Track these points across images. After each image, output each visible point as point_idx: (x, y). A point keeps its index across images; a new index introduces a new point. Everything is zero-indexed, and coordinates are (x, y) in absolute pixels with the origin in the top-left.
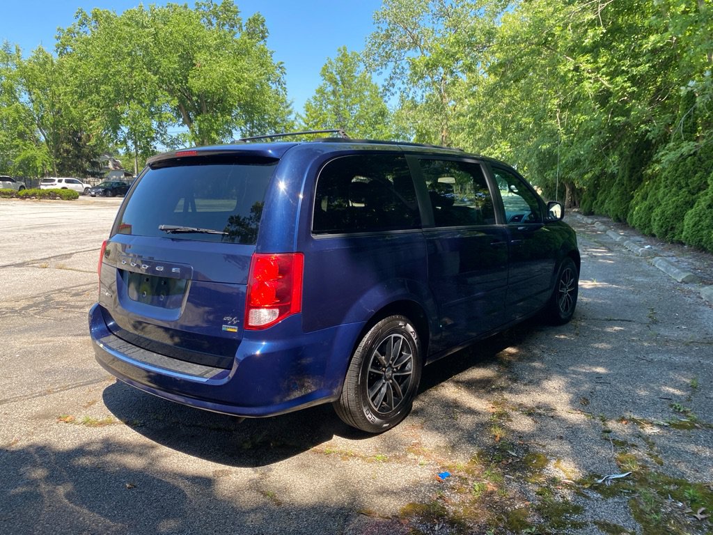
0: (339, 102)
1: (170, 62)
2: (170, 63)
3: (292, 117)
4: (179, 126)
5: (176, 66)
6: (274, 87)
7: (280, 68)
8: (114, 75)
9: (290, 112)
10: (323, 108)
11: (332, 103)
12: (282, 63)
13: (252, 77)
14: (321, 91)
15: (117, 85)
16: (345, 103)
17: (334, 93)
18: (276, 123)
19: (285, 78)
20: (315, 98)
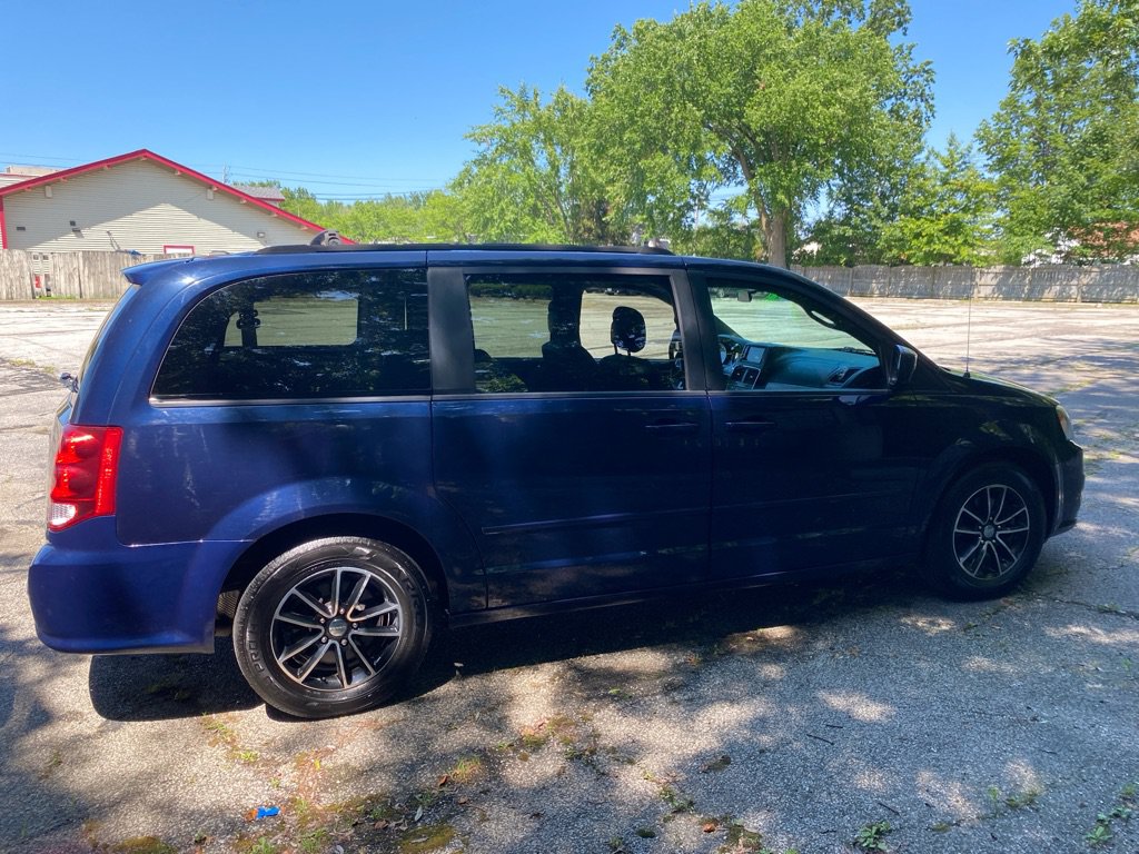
0: (1046, 120)
1: (722, 85)
2: (722, 88)
3: (922, 157)
4: (737, 184)
5: (731, 90)
6: (912, 106)
7: (926, 72)
8: (642, 116)
9: (920, 150)
10: (1014, 134)
11: (1029, 124)
12: (929, 63)
13: (849, 95)
14: (1011, 105)
15: (645, 129)
16: (1058, 121)
17: (1037, 104)
18: (893, 169)
19: (934, 89)
20: (998, 117)
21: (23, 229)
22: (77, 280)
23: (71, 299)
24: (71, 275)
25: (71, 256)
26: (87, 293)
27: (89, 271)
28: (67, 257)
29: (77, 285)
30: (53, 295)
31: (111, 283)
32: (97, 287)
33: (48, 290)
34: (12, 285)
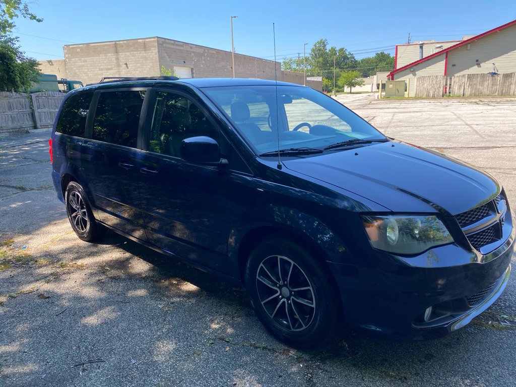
21: (455, 65)
22: (463, 88)
23: (459, 97)
24: (461, 86)
25: (462, 77)
26: (467, 94)
27: (469, 83)
28: (461, 78)
29: (462, 90)
30: (451, 95)
31: (479, 89)
32: (472, 91)
33: (450, 93)
34: (435, 91)
